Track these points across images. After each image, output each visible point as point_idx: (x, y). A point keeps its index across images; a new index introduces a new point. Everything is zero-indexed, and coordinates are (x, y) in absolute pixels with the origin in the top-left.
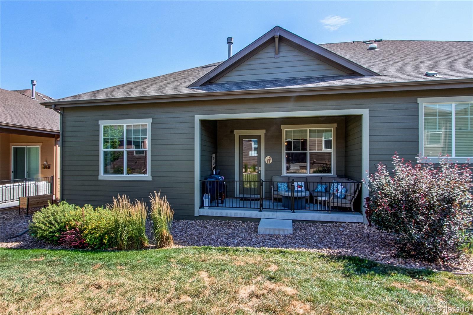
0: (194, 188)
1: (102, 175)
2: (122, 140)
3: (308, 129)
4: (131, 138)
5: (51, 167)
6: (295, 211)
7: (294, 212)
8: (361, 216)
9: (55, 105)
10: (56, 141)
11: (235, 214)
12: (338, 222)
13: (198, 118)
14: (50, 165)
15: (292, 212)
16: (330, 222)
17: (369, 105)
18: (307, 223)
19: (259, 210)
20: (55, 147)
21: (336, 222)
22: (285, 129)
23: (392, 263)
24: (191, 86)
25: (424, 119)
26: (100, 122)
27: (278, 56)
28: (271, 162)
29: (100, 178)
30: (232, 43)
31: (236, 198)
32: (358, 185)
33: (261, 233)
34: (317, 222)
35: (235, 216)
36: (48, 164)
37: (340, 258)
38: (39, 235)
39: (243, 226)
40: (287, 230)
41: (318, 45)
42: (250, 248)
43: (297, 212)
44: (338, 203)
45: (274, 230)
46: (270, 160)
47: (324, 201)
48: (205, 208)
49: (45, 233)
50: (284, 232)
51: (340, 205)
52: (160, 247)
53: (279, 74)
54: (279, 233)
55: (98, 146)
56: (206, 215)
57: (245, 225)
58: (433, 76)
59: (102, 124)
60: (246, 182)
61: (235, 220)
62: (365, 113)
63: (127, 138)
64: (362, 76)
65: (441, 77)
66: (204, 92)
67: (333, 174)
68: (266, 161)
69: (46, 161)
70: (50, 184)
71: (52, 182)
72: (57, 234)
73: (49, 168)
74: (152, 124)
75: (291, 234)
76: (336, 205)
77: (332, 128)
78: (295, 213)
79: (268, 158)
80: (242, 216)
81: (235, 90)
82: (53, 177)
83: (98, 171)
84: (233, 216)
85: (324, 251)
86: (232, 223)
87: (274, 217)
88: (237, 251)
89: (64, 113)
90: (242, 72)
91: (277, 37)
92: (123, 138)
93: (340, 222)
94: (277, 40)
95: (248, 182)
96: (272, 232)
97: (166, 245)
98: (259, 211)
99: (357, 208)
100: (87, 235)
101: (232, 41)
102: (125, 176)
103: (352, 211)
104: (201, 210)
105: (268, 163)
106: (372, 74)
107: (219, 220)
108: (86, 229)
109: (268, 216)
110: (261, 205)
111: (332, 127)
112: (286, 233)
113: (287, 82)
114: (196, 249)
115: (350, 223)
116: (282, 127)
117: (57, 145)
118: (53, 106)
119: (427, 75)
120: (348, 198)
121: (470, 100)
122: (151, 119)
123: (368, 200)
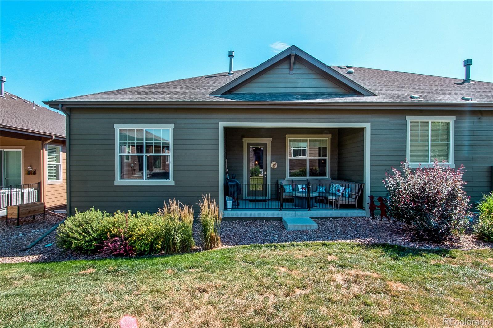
0: (219, 192)
1: (119, 180)
2: (142, 144)
3: (308, 139)
4: (152, 143)
5: (37, 172)
6: (311, 209)
7: (309, 210)
8: (364, 211)
9: (62, 105)
10: (42, 144)
11: (258, 214)
12: (346, 217)
13: (222, 125)
14: (36, 170)
15: (308, 211)
16: (340, 217)
17: (370, 120)
18: (321, 219)
19: (279, 209)
20: (42, 151)
21: (345, 217)
22: (289, 138)
23: (413, 246)
24: (213, 94)
25: (411, 133)
26: (116, 125)
27: (291, 72)
28: (276, 167)
29: (116, 183)
30: (233, 56)
31: (246, 200)
32: (361, 186)
33: (291, 230)
34: (329, 217)
35: (259, 216)
36: (33, 169)
37: (374, 246)
38: (74, 246)
39: (268, 225)
40: (313, 225)
41: (328, 66)
42: (295, 243)
43: (313, 210)
44: (345, 201)
45: (302, 226)
46: (275, 165)
47: (334, 200)
48: (228, 209)
49: (80, 243)
50: (311, 228)
51: (347, 203)
52: (211, 248)
53: (293, 88)
54: (306, 228)
55: (114, 149)
56: (231, 216)
57: (269, 224)
58: (416, 99)
59: (118, 127)
60: (254, 185)
61: (258, 220)
62: (367, 126)
63: (146, 143)
64: (362, 95)
65: (422, 100)
66: (230, 100)
67: (328, 177)
68: (272, 166)
69: (31, 166)
70: (36, 191)
71: (39, 189)
72: (94, 243)
73: (35, 173)
74: (174, 129)
75: (316, 229)
76: (344, 203)
77: (328, 138)
78: (311, 211)
79: (273, 163)
80: (266, 216)
81: (257, 100)
82: (40, 184)
83: (114, 176)
84: (257, 216)
85: (357, 241)
86: (256, 222)
87: (294, 215)
88: (284, 246)
89: (70, 114)
90: (259, 85)
91: (293, 56)
92: (143, 143)
93: (348, 217)
94: (293, 58)
95: (260, 185)
96: (300, 229)
97: (216, 246)
98: (280, 211)
99: (360, 205)
100: (135, 241)
101: (233, 55)
102: (145, 181)
103: (356, 208)
104: (226, 212)
105: (274, 168)
106: (370, 94)
107: (243, 221)
108: (131, 236)
109: (289, 214)
110: (282, 205)
112: (312, 228)
114: (246, 247)
115: (356, 217)
116: (287, 136)
117: (45, 149)
118: (60, 106)
119: (411, 97)
120: (354, 197)
121: (441, 119)
122: (174, 124)
123: (372, 197)
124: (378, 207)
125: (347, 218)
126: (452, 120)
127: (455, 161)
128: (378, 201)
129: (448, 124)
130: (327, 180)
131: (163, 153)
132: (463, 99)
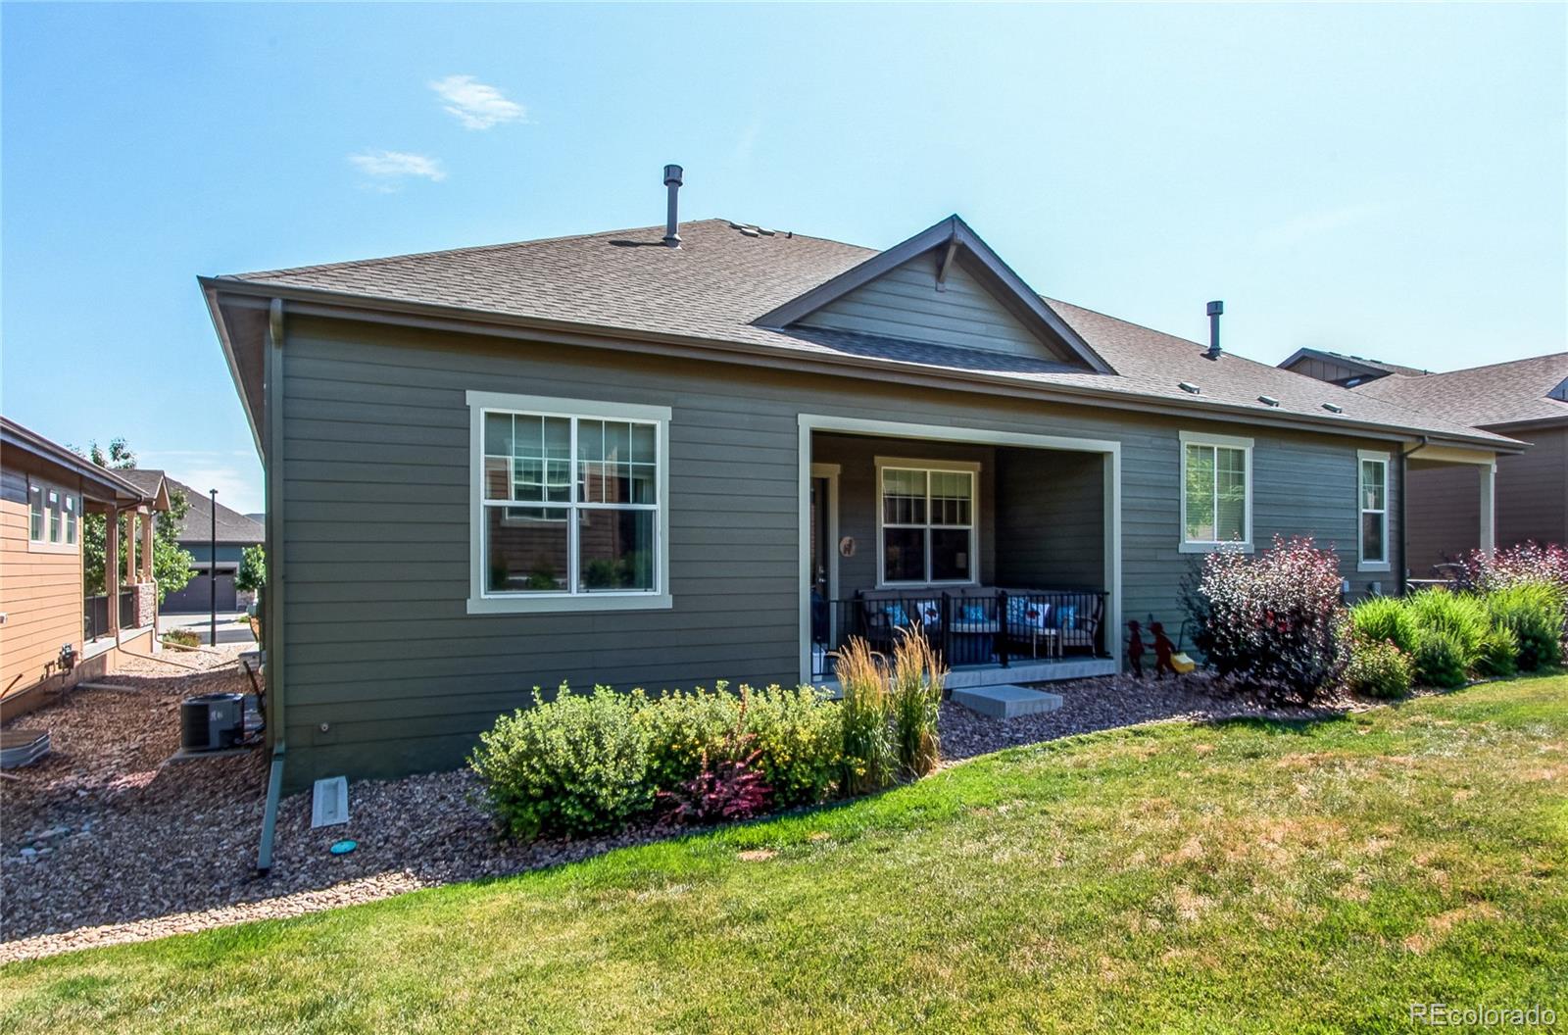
0: (798, 625)
1: (483, 595)
2: (566, 468)
3: (929, 472)
4: (599, 467)
8: (1112, 662)
12: (1084, 678)
13: (808, 422)
15: (1004, 668)
16: (1072, 680)
17: (1119, 435)
21: (1081, 678)
22: (884, 465)
24: (761, 323)
26: (472, 397)
27: (941, 287)
28: (852, 554)
29: (473, 608)
43: (1015, 666)
45: (1034, 703)
53: (925, 329)
54: (1042, 708)
55: (465, 484)
58: (1193, 392)
59: (482, 404)
63: (579, 466)
64: (1091, 370)
65: (1203, 397)
67: (973, 581)
74: (671, 424)
75: (1062, 708)
76: (1069, 643)
77: (972, 473)
78: (1009, 667)
79: (846, 540)
83: (465, 582)
87: (977, 681)
90: (866, 309)
91: (953, 245)
92: (568, 463)
93: (1087, 678)
94: (953, 252)
96: (1030, 711)
99: (1100, 647)
102: (574, 596)
105: (847, 555)
106: (1108, 370)
109: (966, 680)
111: (972, 471)
112: (1053, 707)
113: (967, 355)
115: (1098, 677)
116: (878, 459)
119: (1182, 387)
121: (1232, 443)
122: (670, 408)
123: (1133, 626)
124: (1151, 646)
125: (1084, 681)
126: (1247, 445)
127: (1255, 539)
128: (1149, 632)
129: (1240, 453)
130: (973, 587)
131: (635, 501)
132: (1262, 400)
